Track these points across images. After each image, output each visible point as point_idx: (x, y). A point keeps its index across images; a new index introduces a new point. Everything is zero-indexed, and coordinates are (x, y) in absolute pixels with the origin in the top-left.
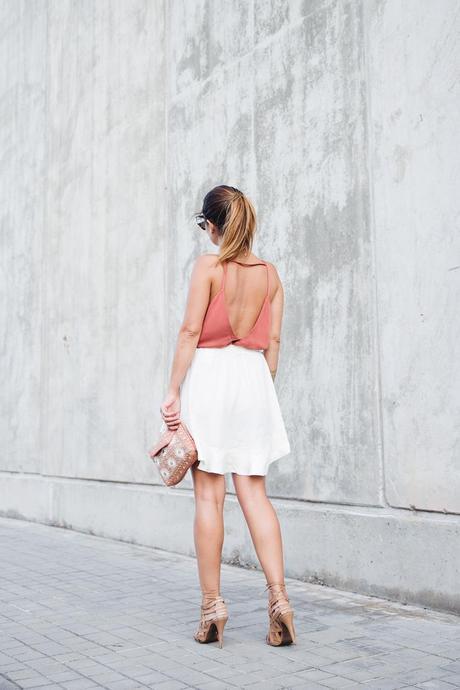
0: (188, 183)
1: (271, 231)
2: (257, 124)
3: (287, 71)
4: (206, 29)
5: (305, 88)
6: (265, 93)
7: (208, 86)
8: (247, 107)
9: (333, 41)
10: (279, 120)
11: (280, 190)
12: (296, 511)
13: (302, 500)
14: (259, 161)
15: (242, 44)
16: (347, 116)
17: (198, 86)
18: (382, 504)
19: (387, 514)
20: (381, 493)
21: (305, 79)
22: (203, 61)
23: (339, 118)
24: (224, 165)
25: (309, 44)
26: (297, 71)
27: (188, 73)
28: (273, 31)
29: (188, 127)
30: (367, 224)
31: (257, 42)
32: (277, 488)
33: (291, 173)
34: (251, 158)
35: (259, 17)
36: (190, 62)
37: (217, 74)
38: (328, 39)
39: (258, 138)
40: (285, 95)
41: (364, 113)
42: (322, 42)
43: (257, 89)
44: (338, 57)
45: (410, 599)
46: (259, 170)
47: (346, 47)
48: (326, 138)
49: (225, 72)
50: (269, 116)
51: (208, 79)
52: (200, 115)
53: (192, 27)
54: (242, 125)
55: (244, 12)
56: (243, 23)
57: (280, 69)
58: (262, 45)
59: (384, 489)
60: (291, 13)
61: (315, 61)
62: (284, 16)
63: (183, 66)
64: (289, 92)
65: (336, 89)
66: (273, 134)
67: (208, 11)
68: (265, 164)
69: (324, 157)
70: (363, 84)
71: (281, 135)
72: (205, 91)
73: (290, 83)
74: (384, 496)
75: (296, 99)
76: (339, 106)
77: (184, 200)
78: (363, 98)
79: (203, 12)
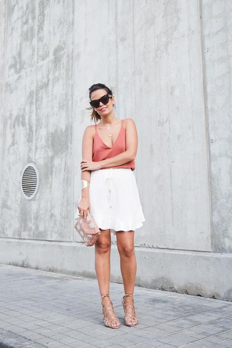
0: (11, 115)
1: (40, 138)
2: (37, 95)
3: (48, 75)
4: (20, 54)
5: (53, 84)
6: (39, 83)
7: (20, 77)
8: (34, 88)
9: (63, 67)
10: (44, 94)
11: (44, 121)
12: (44, 245)
13: (47, 241)
14: (36, 109)
15: (32, 63)
16: (66, 96)
17: (16, 76)
18: (72, 241)
19: (74, 244)
20: (72, 237)
21: (53, 80)
22: (18, 67)
23: (64, 97)
24: (24, 109)
25: (55, 67)
26: (51, 77)
27: (13, 71)
28: (43, 60)
29: (12, 92)
30: (72, 138)
31: (38, 63)
32: (38, 236)
33: (47, 115)
34: (34, 108)
35: (39, 53)
36: (13, 66)
37: (23, 73)
38: (62, 66)
39: (37, 100)
40: (46, 85)
41: (72, 96)
42: (60, 67)
43: (37, 81)
44: (65, 73)
45: (80, 274)
46: (36, 112)
47: (67, 70)
48: (60, 104)
49: (26, 72)
50: (41, 92)
51: (20, 74)
52: (16, 88)
53: (15, 53)
54: (31, 94)
55: (34, 50)
56: (33, 55)
57: (45, 75)
58: (40, 64)
59: (73, 235)
60: (50, 54)
61: (57, 74)
62: (47, 55)
63: (11, 67)
64: (48, 84)
65: (64, 85)
66: (42, 99)
67: (21, 47)
68: (38, 110)
69: (59, 111)
70: (72, 85)
71: (45, 100)
72: (18, 79)
73: (48, 81)
74: (73, 238)
75: (50, 87)
76: (64, 92)
77: (9, 121)
78: (72, 91)
79: (19, 47)
